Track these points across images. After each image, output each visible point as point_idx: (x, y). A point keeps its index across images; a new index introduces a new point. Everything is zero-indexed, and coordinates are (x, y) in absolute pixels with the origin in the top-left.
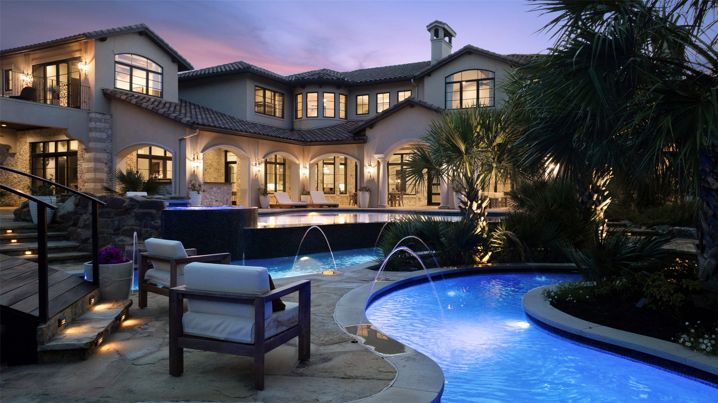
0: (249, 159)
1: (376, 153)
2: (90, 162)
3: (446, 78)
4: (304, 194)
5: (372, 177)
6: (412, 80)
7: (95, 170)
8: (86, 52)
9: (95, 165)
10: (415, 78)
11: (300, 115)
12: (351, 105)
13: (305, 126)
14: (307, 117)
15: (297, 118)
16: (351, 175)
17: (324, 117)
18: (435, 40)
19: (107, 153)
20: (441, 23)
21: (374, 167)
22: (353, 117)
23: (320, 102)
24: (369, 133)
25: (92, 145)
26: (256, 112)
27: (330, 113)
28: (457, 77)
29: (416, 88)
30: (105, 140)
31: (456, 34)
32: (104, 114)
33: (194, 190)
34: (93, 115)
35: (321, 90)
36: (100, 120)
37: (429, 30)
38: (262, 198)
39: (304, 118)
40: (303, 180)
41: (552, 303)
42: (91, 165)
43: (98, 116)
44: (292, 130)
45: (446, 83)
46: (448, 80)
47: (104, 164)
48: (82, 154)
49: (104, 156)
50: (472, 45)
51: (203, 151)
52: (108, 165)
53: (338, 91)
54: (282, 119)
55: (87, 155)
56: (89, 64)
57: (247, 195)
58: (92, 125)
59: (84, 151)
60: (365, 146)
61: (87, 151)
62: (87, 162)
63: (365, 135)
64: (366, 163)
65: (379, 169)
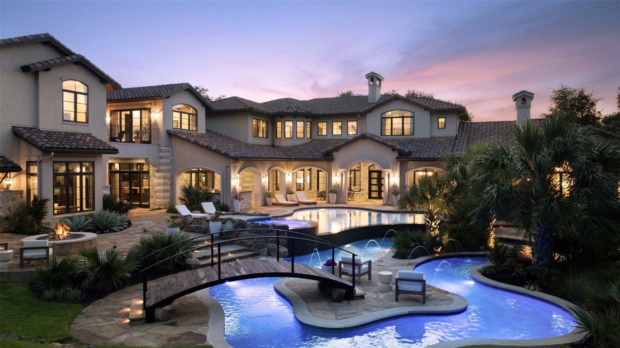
0: (260, 174)
1: (340, 168)
2: (161, 179)
3: (381, 114)
4: (289, 194)
5: (337, 184)
6: (359, 115)
7: (164, 184)
8: (155, 105)
9: (164, 181)
10: (360, 113)
11: (279, 135)
12: (314, 129)
13: (284, 144)
14: (285, 138)
15: (276, 138)
16: (314, 177)
17: (297, 138)
18: (372, 85)
19: (170, 172)
20: (375, 74)
21: (339, 177)
22: (315, 137)
23: (295, 127)
24: (335, 154)
25: (161, 167)
26: (253, 136)
27: (300, 135)
28: (389, 114)
29: (361, 120)
30: (168, 164)
31: (384, 79)
32: (168, 147)
33: (236, 199)
34: (163, 148)
35: (295, 120)
36: (166, 151)
37: (367, 78)
38: (268, 199)
39: (283, 138)
40: (287, 184)
41: (482, 275)
42: (162, 181)
43: (166, 148)
44: (273, 146)
45: (382, 118)
46: (383, 116)
47: (168, 180)
48: (154, 173)
49: (168, 174)
51: (239, 173)
52: (170, 180)
53: (305, 120)
54: (267, 139)
55: (157, 174)
56: (158, 113)
57: (260, 198)
58: (162, 154)
59: (155, 171)
60: (333, 163)
61: (158, 171)
62: (158, 179)
63: (332, 156)
64: (333, 174)
65: (342, 178)
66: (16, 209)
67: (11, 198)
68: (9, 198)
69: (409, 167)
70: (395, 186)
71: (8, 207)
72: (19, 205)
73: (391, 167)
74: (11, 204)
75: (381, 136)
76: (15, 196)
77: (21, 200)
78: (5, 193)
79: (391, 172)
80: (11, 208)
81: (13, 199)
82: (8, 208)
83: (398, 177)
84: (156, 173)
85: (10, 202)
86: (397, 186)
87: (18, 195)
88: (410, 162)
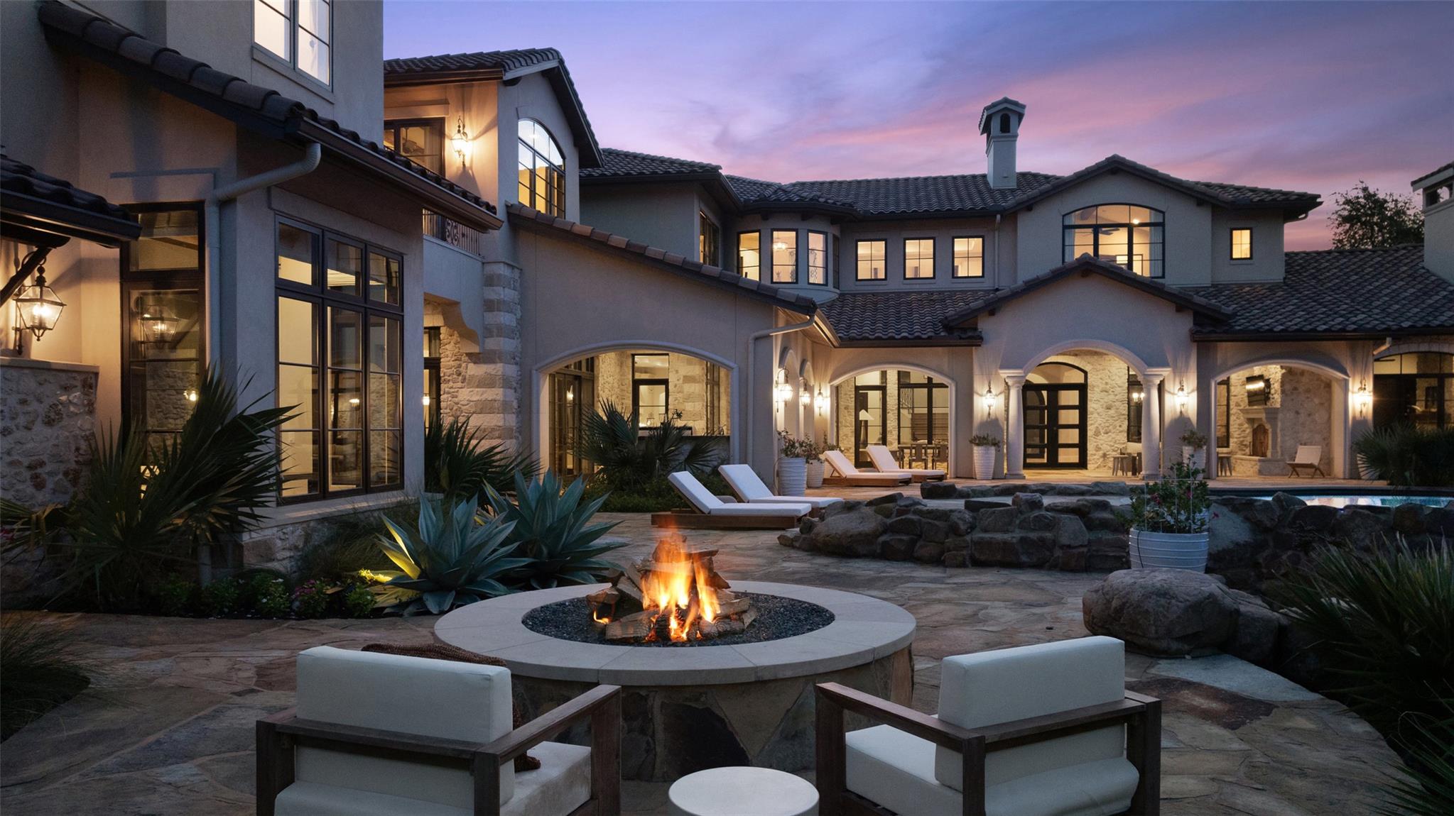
1: (1002, 367)
2: (490, 386)
3: (1064, 216)
5: (993, 416)
6: (998, 217)
7: (504, 408)
8: (464, 106)
9: (502, 396)
10: (1001, 212)
12: (845, 260)
17: (808, 283)
19: (516, 364)
21: (997, 395)
22: (848, 286)
24: (986, 325)
25: (496, 343)
30: (512, 332)
32: (512, 267)
34: (497, 270)
36: (506, 284)
43: (505, 272)
45: (1065, 227)
46: (1068, 221)
47: (513, 391)
49: (511, 371)
50: (1122, 155)
53: (832, 231)
55: (473, 370)
56: (478, 137)
58: (494, 293)
59: (464, 358)
60: (977, 354)
61: (475, 358)
62: (478, 387)
63: (976, 329)
64: (979, 386)
65: (1007, 399)
66: (66, 474)
67: (42, 409)
68: (34, 406)
69: (1219, 362)
70: (1182, 419)
71: (26, 462)
72: (77, 449)
73: (1170, 359)
74: (41, 440)
76: (64, 398)
77: (87, 426)
78: (15, 373)
79: (1172, 376)
80: (42, 464)
81: (52, 415)
82: (30, 467)
83: (1193, 391)
84: (471, 365)
85: (38, 427)
86: (1189, 419)
87: (76, 395)
88: (1224, 344)
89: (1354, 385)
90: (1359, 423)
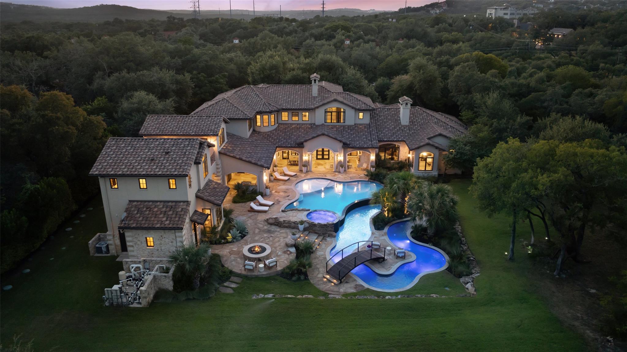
1: (308, 152)
3: (325, 109)
10: (312, 109)
11: (259, 124)
12: (279, 117)
13: (263, 130)
14: (263, 126)
15: (257, 126)
17: (271, 126)
22: (280, 122)
28: (330, 110)
29: (311, 112)
44: (254, 131)
45: (325, 112)
60: (303, 149)
63: (303, 145)
64: (304, 155)
65: (309, 157)
69: (348, 151)
73: (339, 151)
75: (325, 122)
79: (339, 154)
83: (343, 156)
86: (342, 162)
88: (348, 148)
89: (372, 155)
90: (372, 161)
